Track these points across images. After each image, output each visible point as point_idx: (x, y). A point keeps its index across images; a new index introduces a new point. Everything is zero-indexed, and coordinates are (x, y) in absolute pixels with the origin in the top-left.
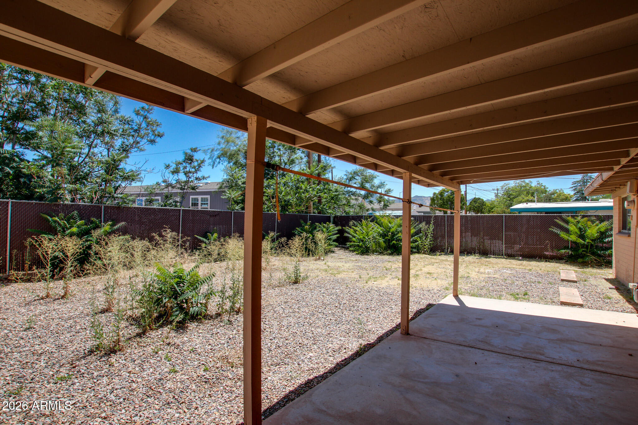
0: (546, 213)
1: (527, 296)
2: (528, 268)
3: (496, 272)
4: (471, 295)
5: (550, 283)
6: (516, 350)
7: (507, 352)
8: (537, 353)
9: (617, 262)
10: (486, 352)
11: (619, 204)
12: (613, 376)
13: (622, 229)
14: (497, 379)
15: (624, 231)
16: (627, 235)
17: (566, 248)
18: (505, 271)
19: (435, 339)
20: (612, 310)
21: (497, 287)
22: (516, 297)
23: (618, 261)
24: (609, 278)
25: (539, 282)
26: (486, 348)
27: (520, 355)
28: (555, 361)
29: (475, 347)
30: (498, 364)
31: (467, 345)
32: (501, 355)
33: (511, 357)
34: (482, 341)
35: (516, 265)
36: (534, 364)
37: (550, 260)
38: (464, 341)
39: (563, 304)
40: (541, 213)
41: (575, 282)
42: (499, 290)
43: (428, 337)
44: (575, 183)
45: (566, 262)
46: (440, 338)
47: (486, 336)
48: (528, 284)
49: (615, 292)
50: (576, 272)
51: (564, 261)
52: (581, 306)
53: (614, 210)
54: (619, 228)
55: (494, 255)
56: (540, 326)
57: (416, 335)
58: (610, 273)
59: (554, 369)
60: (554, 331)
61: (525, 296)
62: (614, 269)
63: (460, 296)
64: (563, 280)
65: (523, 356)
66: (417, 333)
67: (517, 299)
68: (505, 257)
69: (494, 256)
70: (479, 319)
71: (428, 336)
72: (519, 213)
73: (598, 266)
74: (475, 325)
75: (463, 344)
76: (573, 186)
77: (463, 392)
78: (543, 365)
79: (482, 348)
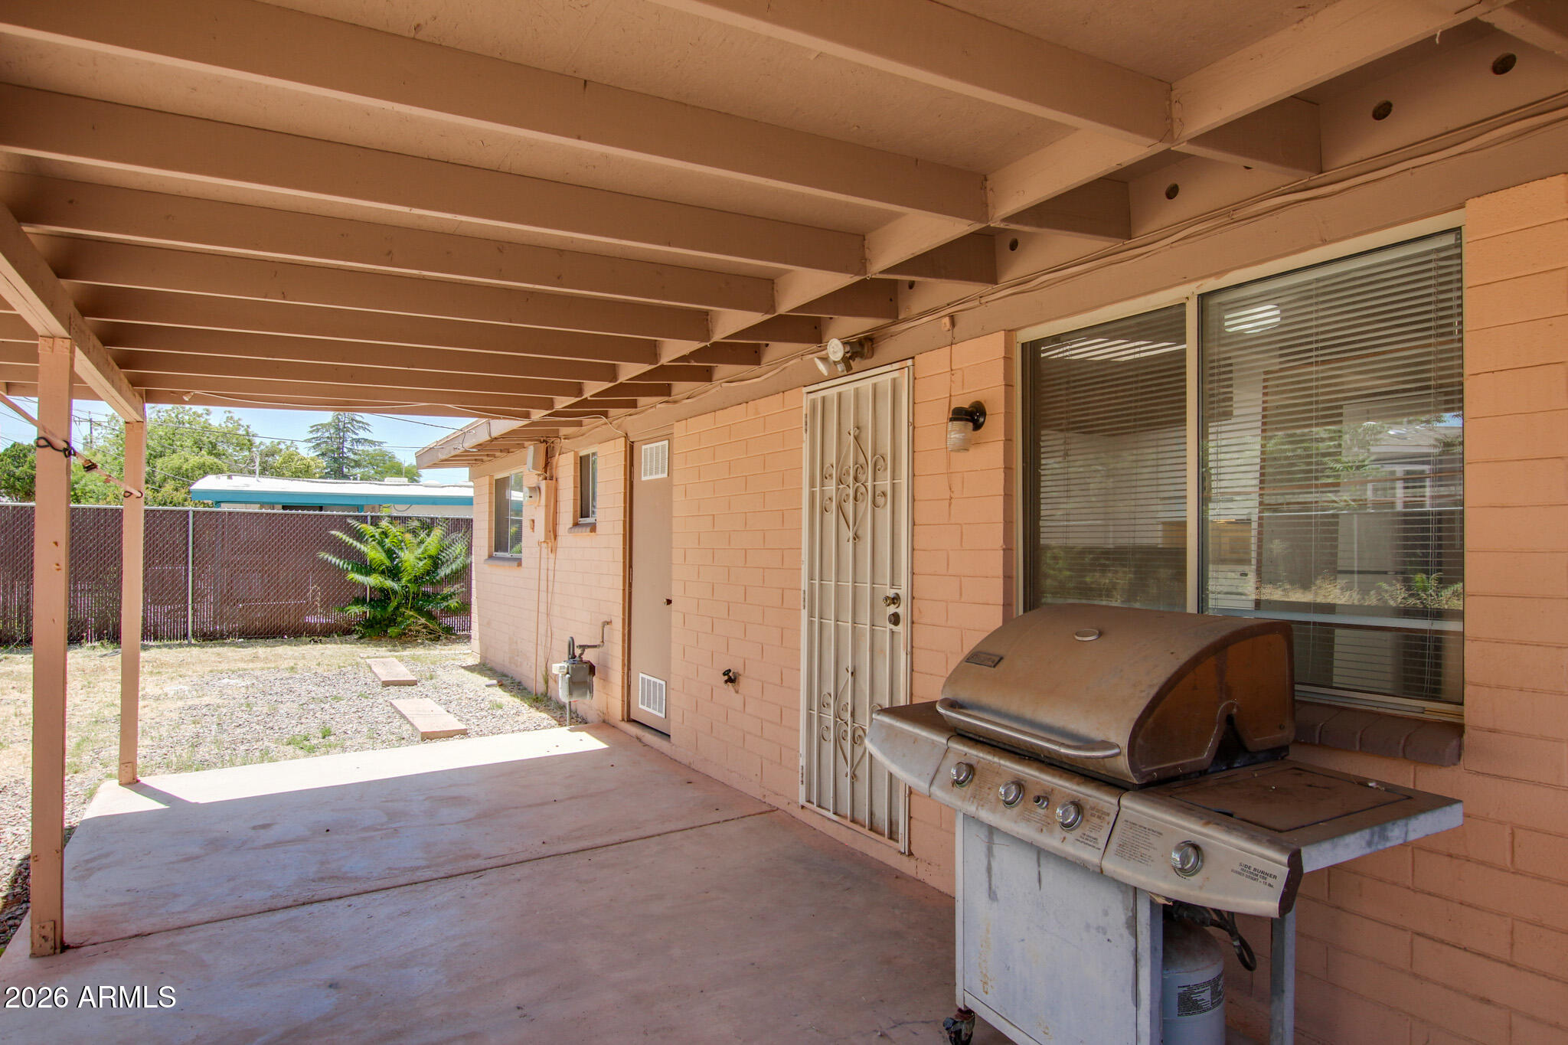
0: (284, 508)
1: (332, 738)
2: (285, 665)
3: (200, 688)
4: (179, 770)
5: (362, 695)
6: (418, 868)
7: (401, 880)
8: (466, 857)
9: (485, 625)
10: (354, 900)
11: (490, 493)
12: (610, 848)
13: (496, 550)
14: (432, 945)
15: (500, 554)
16: (516, 564)
17: (360, 601)
18: (226, 681)
19: (179, 923)
20: (519, 730)
21: (239, 730)
22: (304, 746)
23: (489, 624)
24: (469, 664)
25: (337, 698)
26: (347, 891)
27: (435, 876)
28: (506, 860)
29: (316, 898)
30: (407, 913)
31: (290, 903)
32: (396, 891)
33: (421, 887)
34: (322, 879)
35: (242, 660)
36: (475, 881)
37: (324, 639)
38: (272, 897)
39: (428, 737)
40: (272, 505)
41: (413, 683)
42: (249, 737)
43: (149, 929)
44: (318, 430)
45: (360, 638)
46: (194, 917)
47: (322, 863)
48: (312, 706)
49: (499, 691)
50: (401, 659)
51: (356, 637)
52: (464, 733)
53: (475, 506)
54: (490, 547)
55: (156, 639)
56: (421, 798)
57: (96, 939)
58: (468, 653)
59: (518, 876)
60: (457, 801)
61: (327, 740)
62: (475, 643)
63: (143, 780)
64: (386, 684)
65: (442, 874)
66: (94, 933)
67: (312, 750)
68: (193, 641)
69: (157, 643)
70: (265, 826)
71: (146, 925)
72: (218, 503)
73: (431, 640)
74: (267, 846)
75: (279, 905)
76: (311, 436)
77: (385, 1014)
78: (493, 875)
79: (338, 894)
